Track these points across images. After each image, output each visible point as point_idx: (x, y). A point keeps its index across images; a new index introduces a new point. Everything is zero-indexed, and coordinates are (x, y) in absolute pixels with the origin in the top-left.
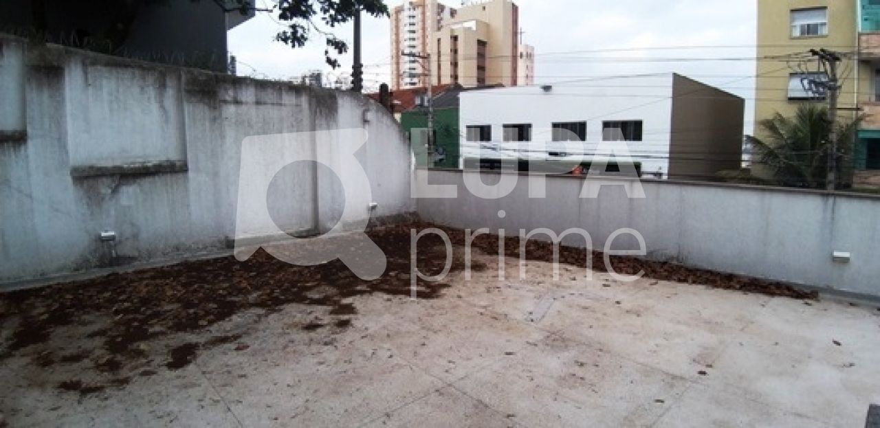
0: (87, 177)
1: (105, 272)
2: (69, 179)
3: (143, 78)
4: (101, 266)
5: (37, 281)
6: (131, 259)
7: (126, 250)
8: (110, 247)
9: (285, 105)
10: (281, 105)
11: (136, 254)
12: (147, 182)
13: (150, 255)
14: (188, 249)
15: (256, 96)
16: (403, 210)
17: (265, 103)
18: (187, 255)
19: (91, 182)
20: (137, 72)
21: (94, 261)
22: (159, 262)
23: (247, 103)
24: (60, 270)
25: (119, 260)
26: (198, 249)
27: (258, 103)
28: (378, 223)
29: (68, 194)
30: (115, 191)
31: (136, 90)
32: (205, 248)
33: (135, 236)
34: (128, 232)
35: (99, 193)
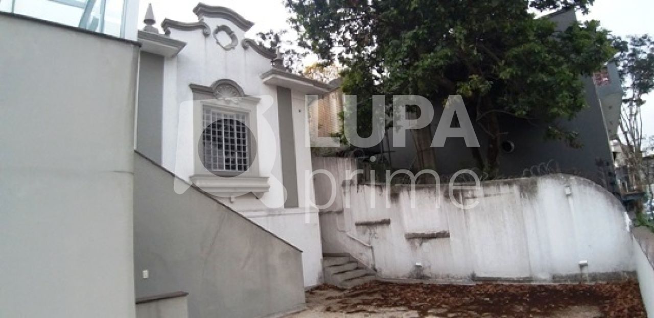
0: (411, 237)
1: (419, 281)
2: (404, 239)
3: (429, 192)
4: (417, 278)
5: (396, 280)
6: (429, 278)
7: (426, 272)
8: (420, 270)
9: (503, 194)
10: (499, 194)
11: (430, 275)
12: (433, 241)
13: (436, 277)
14: (453, 277)
15: (484, 191)
16: (620, 269)
17: (490, 195)
18: (453, 281)
19: (412, 240)
20: (427, 190)
21: (415, 275)
22: (440, 281)
23: (480, 197)
24: (404, 276)
25: (423, 277)
26: (458, 279)
27: (486, 196)
28: (588, 279)
29: (404, 244)
30: (421, 245)
31: (427, 198)
32: (461, 279)
33: (430, 267)
34: (427, 265)
35: (415, 246)
